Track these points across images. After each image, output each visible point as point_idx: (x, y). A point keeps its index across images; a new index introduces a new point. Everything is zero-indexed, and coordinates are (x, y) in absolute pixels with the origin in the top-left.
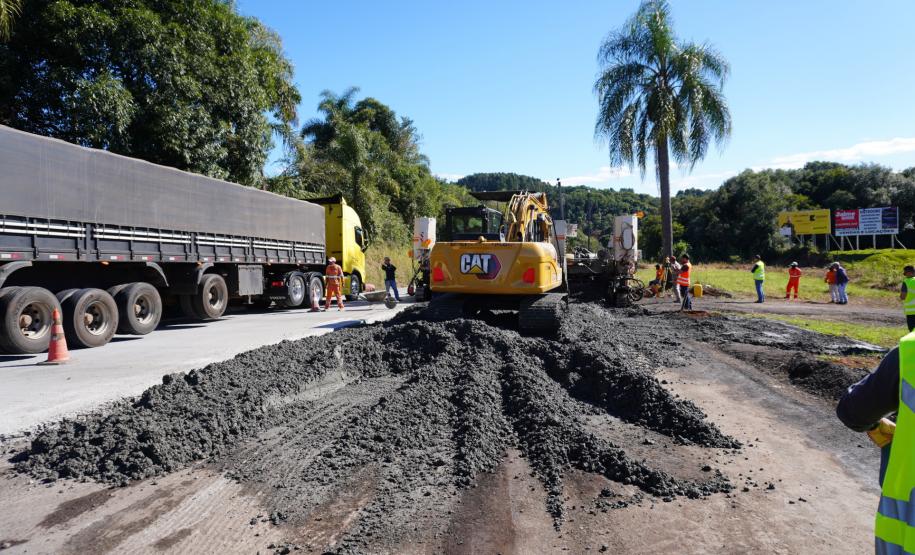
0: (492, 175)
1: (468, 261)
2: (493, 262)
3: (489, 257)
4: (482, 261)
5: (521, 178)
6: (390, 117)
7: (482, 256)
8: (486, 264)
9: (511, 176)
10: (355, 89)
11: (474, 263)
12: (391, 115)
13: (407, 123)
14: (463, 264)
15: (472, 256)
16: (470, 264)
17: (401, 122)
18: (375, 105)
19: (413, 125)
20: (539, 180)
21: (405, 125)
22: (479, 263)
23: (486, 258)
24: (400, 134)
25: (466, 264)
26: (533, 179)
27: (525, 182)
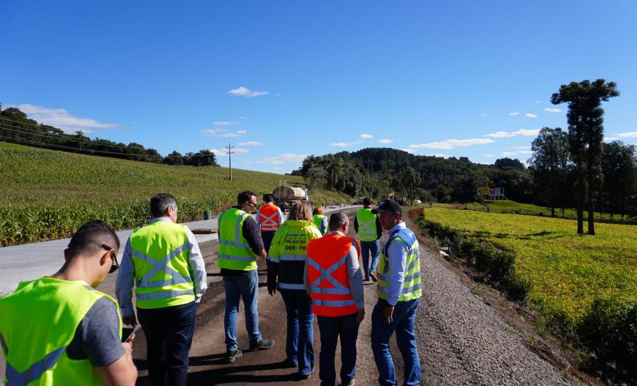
0: (378, 149)
9: (390, 149)
27: (398, 154)
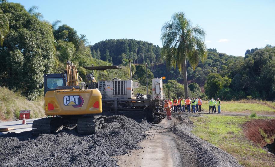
1: (68, 99)
2: (80, 99)
3: (78, 97)
4: (75, 99)
5: (139, 43)
6: (74, 33)
7: (75, 97)
8: (77, 100)
10: (58, 21)
11: (71, 100)
12: (75, 33)
13: (83, 36)
14: (65, 101)
15: (69, 97)
16: (69, 101)
17: (80, 36)
18: (68, 29)
19: (86, 38)
20: (151, 44)
21: (82, 38)
22: (73, 100)
23: (77, 98)
24: (79, 42)
25: (67, 101)
26: (147, 43)
